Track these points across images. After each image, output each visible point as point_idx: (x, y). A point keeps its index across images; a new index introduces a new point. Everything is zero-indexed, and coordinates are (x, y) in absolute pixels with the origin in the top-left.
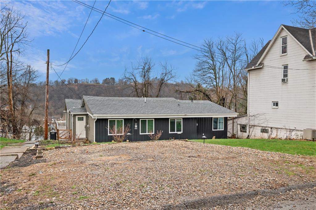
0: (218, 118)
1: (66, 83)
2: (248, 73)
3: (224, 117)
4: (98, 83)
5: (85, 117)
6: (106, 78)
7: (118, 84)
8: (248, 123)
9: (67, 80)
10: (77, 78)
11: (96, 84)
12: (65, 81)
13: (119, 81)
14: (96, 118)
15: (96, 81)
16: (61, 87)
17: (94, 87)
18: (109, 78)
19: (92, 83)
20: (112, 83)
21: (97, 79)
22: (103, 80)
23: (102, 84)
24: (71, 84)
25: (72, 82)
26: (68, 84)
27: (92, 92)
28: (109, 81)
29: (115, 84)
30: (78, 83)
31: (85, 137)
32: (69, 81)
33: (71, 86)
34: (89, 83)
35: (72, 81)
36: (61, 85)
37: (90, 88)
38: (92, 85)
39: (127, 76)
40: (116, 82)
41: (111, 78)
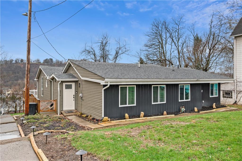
0: (213, 84)
1: (14, 62)
2: (235, 40)
3: (218, 83)
4: (40, 62)
5: (73, 85)
6: (46, 59)
7: (55, 63)
8: (235, 88)
9: (14, 59)
10: (23, 59)
11: (38, 63)
12: (13, 60)
13: (56, 61)
14: (109, 84)
15: (38, 61)
16: (10, 65)
17: (36, 66)
18: (48, 59)
19: (35, 62)
20: (50, 63)
21: (39, 59)
22: (43, 60)
23: (43, 63)
24: (18, 63)
25: (19, 62)
26: (15, 63)
27: (35, 69)
28: (48, 61)
29: (53, 63)
30: (23, 63)
31: (74, 108)
32: (16, 61)
33: (18, 64)
34: (33, 62)
35: (18, 60)
36: (10, 64)
37: (33, 66)
38: (35, 64)
39: (86, 49)
40: (54, 62)
41: (50, 59)
